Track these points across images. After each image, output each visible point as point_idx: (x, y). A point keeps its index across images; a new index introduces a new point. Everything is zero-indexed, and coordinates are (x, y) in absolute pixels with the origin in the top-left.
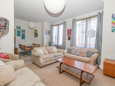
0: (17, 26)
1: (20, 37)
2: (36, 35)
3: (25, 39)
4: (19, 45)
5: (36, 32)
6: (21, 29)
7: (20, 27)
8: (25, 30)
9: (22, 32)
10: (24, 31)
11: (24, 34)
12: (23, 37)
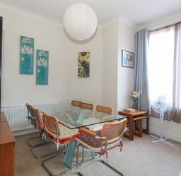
0: (22, 38)
1: (33, 78)
2: (85, 69)
3: (47, 84)
4: (29, 107)
5: (84, 58)
6: (36, 48)
7: (32, 40)
8: (47, 52)
9: (38, 58)
10: (45, 56)
11: (45, 64)
12: (42, 78)
